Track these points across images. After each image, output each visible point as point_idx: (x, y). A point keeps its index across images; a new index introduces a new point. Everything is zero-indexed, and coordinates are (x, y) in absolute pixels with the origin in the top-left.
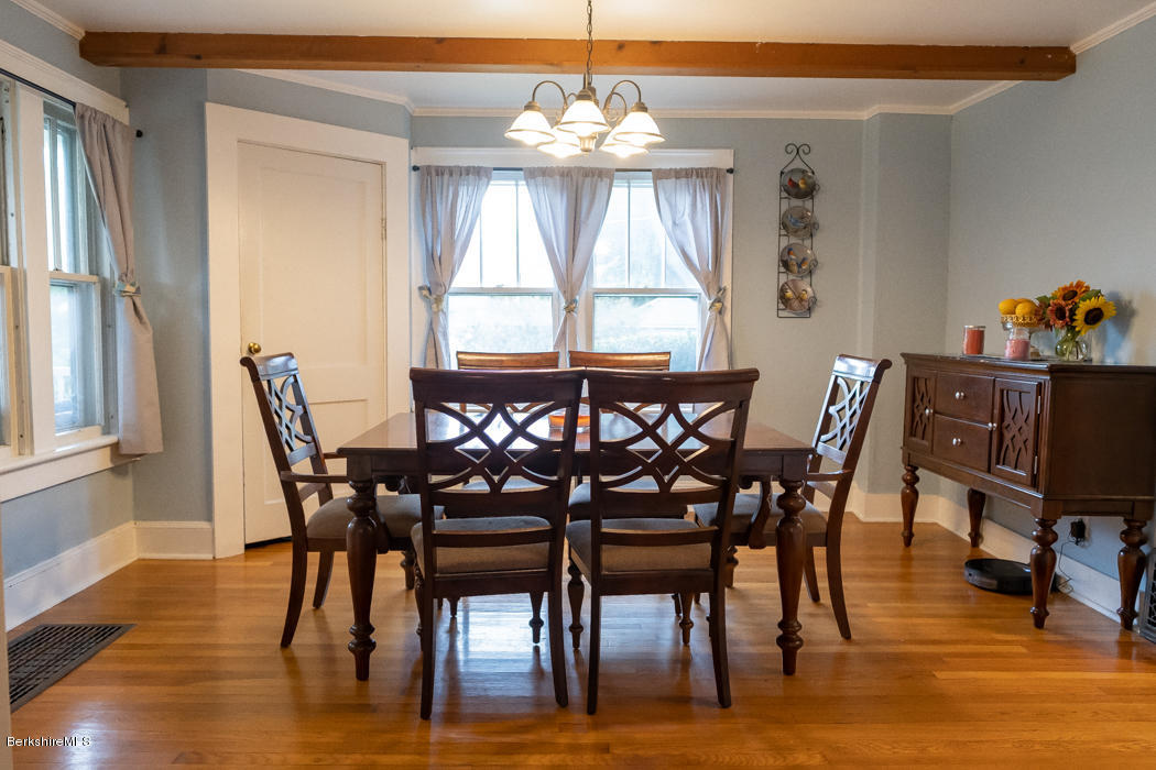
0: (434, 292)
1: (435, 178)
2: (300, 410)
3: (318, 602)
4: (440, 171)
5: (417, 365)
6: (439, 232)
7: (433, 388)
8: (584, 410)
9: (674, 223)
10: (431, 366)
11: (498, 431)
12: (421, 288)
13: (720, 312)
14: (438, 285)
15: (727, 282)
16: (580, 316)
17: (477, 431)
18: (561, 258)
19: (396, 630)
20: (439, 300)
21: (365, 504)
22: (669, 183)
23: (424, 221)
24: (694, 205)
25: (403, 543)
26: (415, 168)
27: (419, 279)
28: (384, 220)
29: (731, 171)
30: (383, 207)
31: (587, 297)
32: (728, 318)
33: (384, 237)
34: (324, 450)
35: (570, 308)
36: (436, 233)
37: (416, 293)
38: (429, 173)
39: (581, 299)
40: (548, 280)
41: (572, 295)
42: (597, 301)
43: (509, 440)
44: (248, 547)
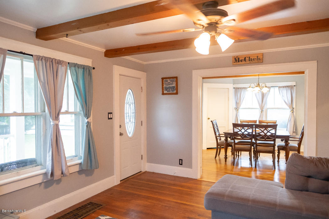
0: (237, 109)
1: (238, 90)
2: (217, 128)
3: (219, 155)
4: (238, 88)
5: (234, 123)
6: (238, 98)
7: (235, 125)
8: (254, 129)
9: (283, 96)
10: (236, 123)
11: (243, 131)
12: (235, 108)
13: (293, 112)
14: (238, 107)
15: (294, 106)
16: (264, 113)
17: (240, 131)
18: (260, 102)
19: (230, 159)
20: (238, 110)
21: (226, 140)
22: (282, 89)
23: (235, 97)
24: (287, 92)
25: (231, 146)
26: (234, 88)
27: (235, 106)
28: (229, 97)
29: (295, 86)
30: (229, 95)
31: (266, 109)
32: (295, 113)
33: (229, 100)
34: (220, 134)
35: (262, 111)
36: (237, 99)
37: (234, 109)
38: (236, 89)
39: (264, 110)
40: (258, 107)
41: (262, 109)
42: (268, 110)
43: (244, 132)
44: (207, 148)
